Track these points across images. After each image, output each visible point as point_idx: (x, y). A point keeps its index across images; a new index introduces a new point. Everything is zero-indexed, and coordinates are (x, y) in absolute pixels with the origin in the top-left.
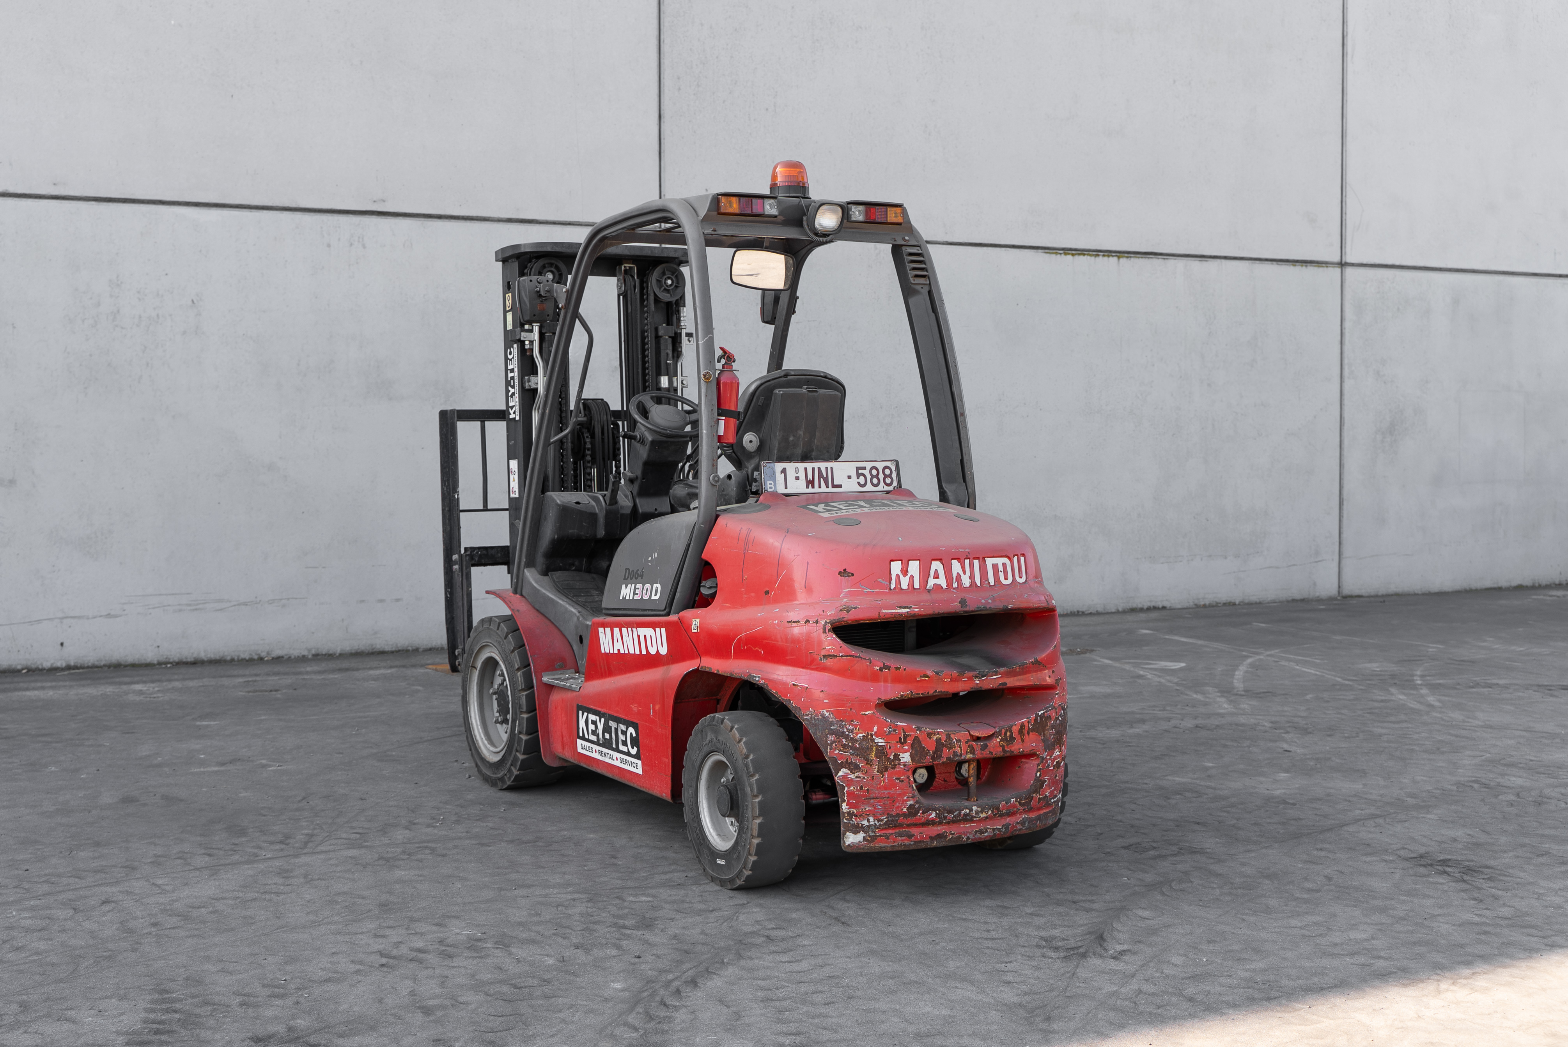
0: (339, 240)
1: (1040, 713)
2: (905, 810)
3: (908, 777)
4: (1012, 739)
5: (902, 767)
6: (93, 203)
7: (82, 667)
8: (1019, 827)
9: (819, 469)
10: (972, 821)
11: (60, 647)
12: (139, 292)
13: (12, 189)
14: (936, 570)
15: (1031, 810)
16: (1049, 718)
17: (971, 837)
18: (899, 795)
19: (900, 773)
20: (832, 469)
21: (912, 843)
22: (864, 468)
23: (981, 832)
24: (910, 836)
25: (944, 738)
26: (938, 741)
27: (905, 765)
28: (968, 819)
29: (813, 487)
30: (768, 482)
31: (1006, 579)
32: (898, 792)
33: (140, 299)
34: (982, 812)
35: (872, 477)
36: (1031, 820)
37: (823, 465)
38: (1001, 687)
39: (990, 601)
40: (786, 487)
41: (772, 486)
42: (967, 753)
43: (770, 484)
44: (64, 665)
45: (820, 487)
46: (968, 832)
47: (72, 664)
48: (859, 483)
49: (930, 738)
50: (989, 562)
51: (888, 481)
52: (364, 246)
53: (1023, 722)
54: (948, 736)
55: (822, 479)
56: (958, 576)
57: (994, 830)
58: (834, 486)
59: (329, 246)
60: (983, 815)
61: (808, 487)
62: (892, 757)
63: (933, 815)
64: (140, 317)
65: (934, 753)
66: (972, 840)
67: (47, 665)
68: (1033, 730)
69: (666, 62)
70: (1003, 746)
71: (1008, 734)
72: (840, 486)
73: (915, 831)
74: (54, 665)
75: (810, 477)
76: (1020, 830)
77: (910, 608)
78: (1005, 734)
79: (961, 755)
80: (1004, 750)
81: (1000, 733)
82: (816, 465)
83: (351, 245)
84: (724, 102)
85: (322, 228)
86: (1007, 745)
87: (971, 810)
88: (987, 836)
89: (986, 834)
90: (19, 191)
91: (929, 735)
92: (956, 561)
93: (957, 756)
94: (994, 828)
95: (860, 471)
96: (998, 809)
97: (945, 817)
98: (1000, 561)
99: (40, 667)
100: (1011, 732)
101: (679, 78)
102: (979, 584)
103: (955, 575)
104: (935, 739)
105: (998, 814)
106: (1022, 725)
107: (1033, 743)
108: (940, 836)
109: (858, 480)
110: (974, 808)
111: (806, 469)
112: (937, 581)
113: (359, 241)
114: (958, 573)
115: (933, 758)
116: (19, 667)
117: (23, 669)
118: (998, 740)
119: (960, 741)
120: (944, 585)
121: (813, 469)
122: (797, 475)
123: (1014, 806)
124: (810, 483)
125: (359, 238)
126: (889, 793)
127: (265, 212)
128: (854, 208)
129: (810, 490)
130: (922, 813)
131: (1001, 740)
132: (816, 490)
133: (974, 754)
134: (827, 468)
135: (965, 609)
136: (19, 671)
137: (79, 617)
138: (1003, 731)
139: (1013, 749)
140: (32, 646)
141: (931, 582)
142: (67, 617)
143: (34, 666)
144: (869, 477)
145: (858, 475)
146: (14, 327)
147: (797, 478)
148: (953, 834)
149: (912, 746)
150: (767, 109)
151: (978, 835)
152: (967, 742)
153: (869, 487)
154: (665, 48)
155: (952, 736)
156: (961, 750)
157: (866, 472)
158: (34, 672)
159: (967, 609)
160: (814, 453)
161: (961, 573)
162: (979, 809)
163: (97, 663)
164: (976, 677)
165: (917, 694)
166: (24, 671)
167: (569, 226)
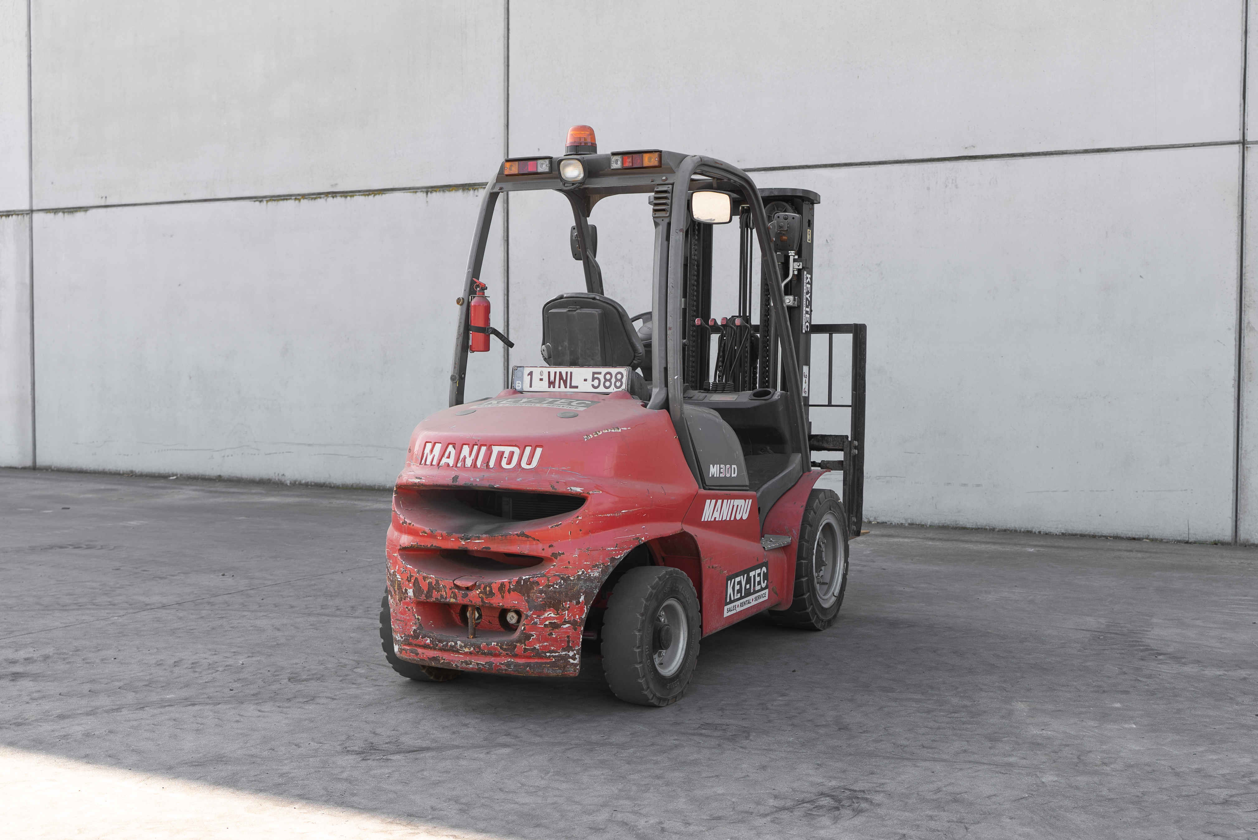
0: (937, 183)
1: (524, 578)
2: (412, 633)
3: (412, 608)
4: (491, 594)
5: (409, 599)
8: (503, 667)
9: (560, 373)
10: (457, 652)
14: (450, 452)
15: (516, 656)
16: (538, 583)
17: (459, 665)
18: (408, 620)
19: (408, 604)
20: (571, 373)
21: (419, 659)
22: (600, 373)
23: (467, 664)
24: (417, 654)
25: (434, 583)
26: (430, 584)
27: (410, 599)
28: (454, 650)
29: (554, 387)
30: (517, 382)
31: (509, 463)
32: (408, 618)
34: (465, 646)
35: (606, 380)
36: (516, 665)
37: (564, 370)
38: (485, 550)
39: (478, 480)
40: (531, 386)
41: (520, 385)
42: (451, 597)
43: (519, 383)
45: (559, 387)
46: (456, 661)
48: (593, 385)
49: (425, 581)
50: (496, 449)
51: (618, 384)
52: (957, 187)
53: (503, 582)
54: (437, 582)
55: (562, 381)
56: (465, 458)
57: (478, 664)
58: (571, 387)
59: (928, 189)
60: (467, 650)
61: (549, 387)
62: (404, 591)
63: (428, 641)
65: (427, 593)
66: (461, 668)
68: (514, 590)
70: (482, 598)
71: (488, 589)
72: (577, 387)
73: (420, 651)
75: (552, 379)
76: (506, 670)
77: (421, 479)
78: (485, 588)
79: (446, 598)
80: (482, 601)
81: (479, 587)
82: (558, 370)
83: (946, 186)
85: (923, 174)
86: (487, 598)
87: (456, 644)
88: (472, 668)
89: (471, 666)
91: (425, 578)
92: (467, 446)
93: (443, 598)
94: (476, 663)
95: (596, 376)
96: (479, 647)
97: (437, 645)
98: (507, 450)
100: (490, 587)
102: (479, 466)
103: (462, 457)
104: (428, 582)
105: (480, 652)
106: (503, 585)
107: (515, 600)
108: (435, 659)
109: (593, 383)
110: (459, 642)
111: (549, 372)
112: (448, 461)
113: (952, 183)
114: (465, 456)
115: (426, 596)
118: (478, 592)
119: (446, 587)
120: (451, 465)
121: (555, 373)
122: (541, 377)
123: (494, 648)
124: (551, 383)
125: (953, 180)
126: (403, 618)
127: (880, 166)
128: (614, 158)
129: (552, 389)
130: (422, 638)
131: (480, 593)
132: (557, 389)
133: (456, 599)
134: (567, 373)
135: (454, 483)
138: (483, 586)
139: (492, 602)
141: (444, 460)
144: (602, 380)
145: (594, 379)
147: (541, 380)
148: (444, 659)
149: (414, 585)
151: (464, 665)
152: (451, 589)
153: (602, 389)
155: (440, 582)
156: (446, 594)
157: (601, 377)
159: (457, 483)
160: (580, 360)
161: (467, 456)
162: (463, 645)
164: (462, 539)
165: (420, 545)
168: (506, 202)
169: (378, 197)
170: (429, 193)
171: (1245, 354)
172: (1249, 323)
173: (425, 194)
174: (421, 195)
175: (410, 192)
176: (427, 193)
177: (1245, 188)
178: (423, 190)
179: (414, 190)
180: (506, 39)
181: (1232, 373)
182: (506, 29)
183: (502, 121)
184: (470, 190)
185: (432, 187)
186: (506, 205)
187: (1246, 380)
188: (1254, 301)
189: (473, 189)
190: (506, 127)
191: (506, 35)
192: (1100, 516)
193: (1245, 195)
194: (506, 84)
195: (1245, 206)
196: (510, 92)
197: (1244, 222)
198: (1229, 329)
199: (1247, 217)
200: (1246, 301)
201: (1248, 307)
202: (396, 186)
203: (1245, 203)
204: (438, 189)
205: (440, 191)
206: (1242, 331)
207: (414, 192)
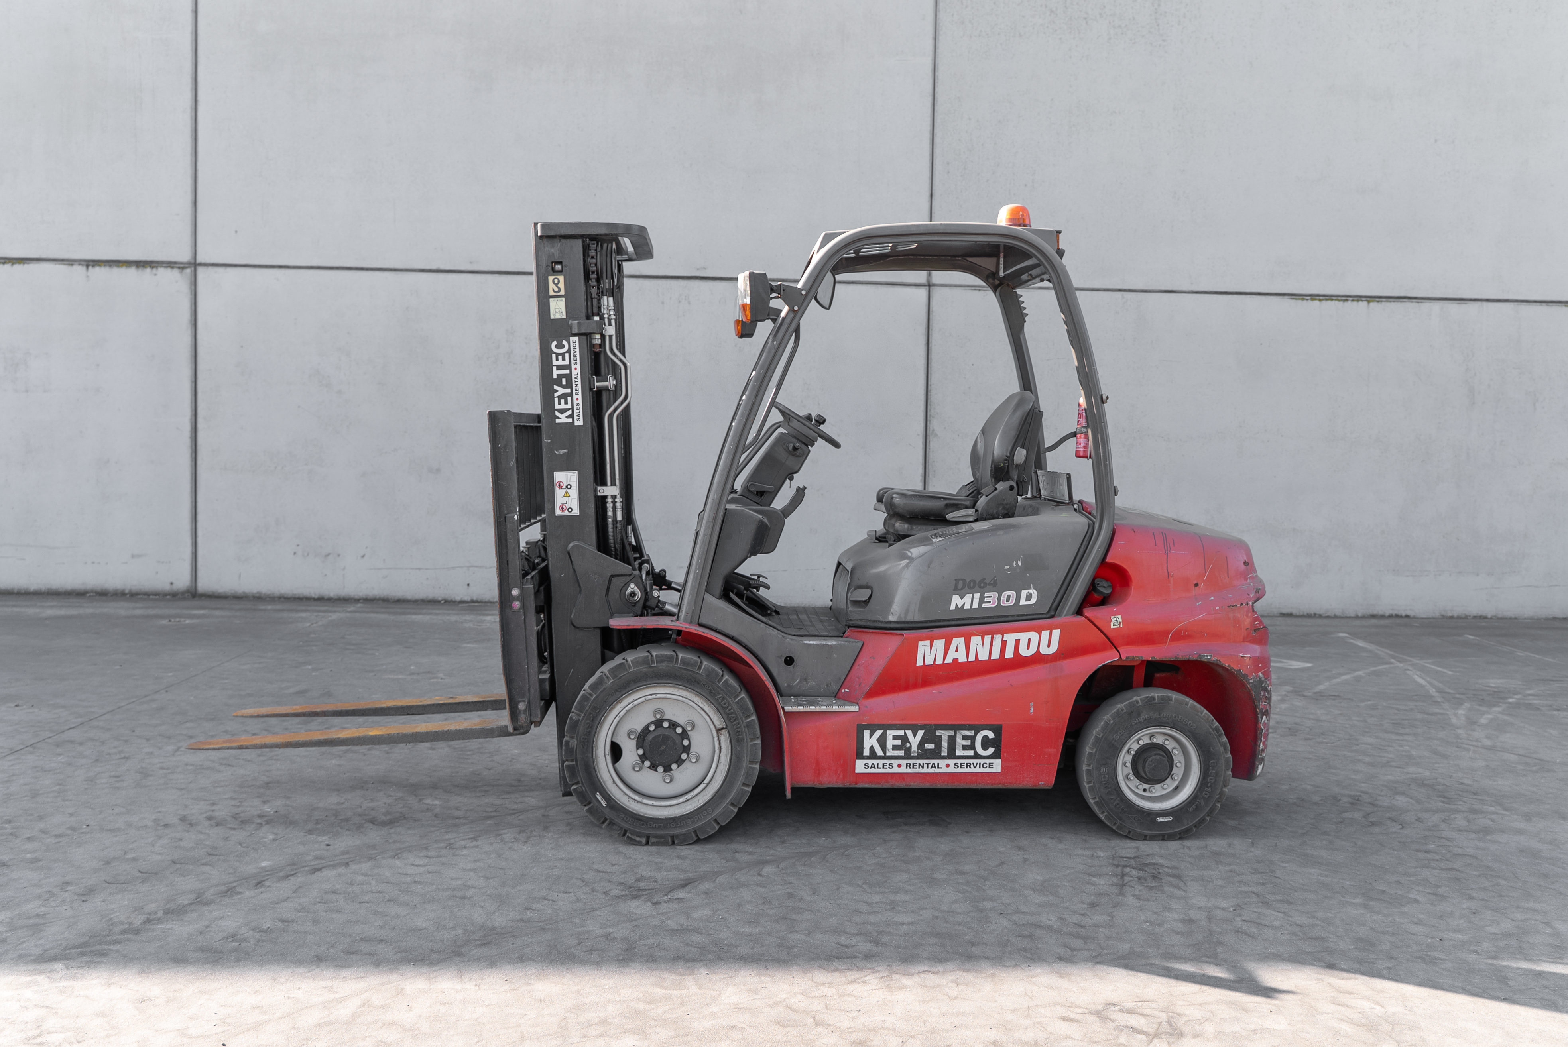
0: (671, 298)
6: (497, 275)
7: (481, 602)
11: (466, 586)
12: (526, 338)
13: (442, 267)
33: (526, 343)
44: (469, 599)
47: (475, 599)
52: (689, 303)
59: (663, 303)
64: (527, 356)
67: (458, 598)
69: (937, 151)
74: (463, 599)
83: (680, 302)
84: (987, 181)
85: (658, 290)
90: (447, 268)
99: (454, 600)
101: (948, 164)
113: (685, 299)
116: (440, 599)
117: (442, 600)
125: (686, 296)
136: (439, 602)
137: (481, 567)
140: (448, 585)
142: (472, 566)
143: (449, 599)
146: (442, 363)
150: (1026, 185)
154: (937, 140)
158: (449, 603)
163: (491, 600)
166: (442, 602)
167: (852, 285)
168: (193, 283)
169: (17, 267)
170: (90, 268)
171: (931, 456)
172: (933, 430)
173: (84, 268)
174: (79, 270)
175: (65, 264)
176: (87, 266)
177: (931, 321)
178: (83, 263)
179: (70, 262)
180: (194, 111)
181: (921, 471)
182: (194, 101)
183: (189, 198)
184: (146, 268)
185: (94, 261)
186: (193, 287)
187: (931, 476)
188: (937, 413)
189: (150, 267)
190: (193, 205)
191: (194, 107)
192: (814, 590)
193: (930, 327)
194: (194, 159)
195: (930, 336)
196: (199, 167)
197: (930, 348)
198: (918, 435)
199: (932, 345)
200: (931, 412)
201: (933, 417)
202: (44, 256)
203: (930, 333)
204: (103, 264)
205: (105, 266)
206: (928, 437)
207: (69, 265)
